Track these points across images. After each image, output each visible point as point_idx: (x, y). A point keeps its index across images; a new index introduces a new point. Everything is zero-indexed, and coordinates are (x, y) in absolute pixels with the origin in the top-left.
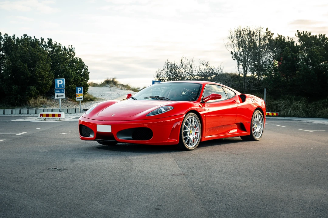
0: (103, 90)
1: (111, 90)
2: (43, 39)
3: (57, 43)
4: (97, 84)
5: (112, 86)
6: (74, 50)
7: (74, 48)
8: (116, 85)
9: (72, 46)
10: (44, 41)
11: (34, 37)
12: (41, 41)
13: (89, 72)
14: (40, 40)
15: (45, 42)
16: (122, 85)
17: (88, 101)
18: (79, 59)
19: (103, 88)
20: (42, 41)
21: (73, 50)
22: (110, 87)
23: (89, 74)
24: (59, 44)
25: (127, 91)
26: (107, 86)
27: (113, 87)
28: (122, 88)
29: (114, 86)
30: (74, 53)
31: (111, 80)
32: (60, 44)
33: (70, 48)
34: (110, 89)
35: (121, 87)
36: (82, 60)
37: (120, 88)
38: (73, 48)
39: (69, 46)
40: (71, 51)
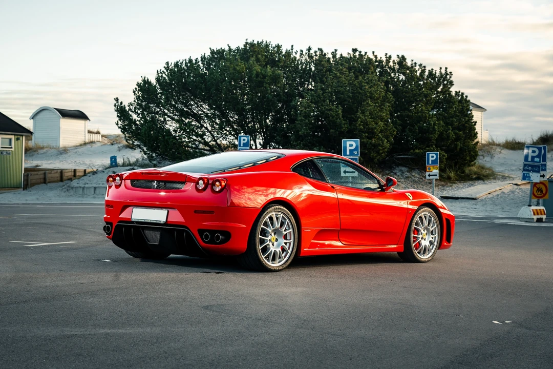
2: (390, 57)
3: (415, 63)
4: (523, 143)
6: (450, 77)
7: (451, 73)
9: (446, 68)
10: (391, 61)
11: (373, 52)
12: (387, 60)
13: (476, 122)
14: (384, 59)
15: (394, 61)
17: (472, 179)
18: (460, 94)
20: (388, 60)
21: (448, 77)
23: (475, 125)
24: (420, 65)
30: (451, 83)
32: (423, 65)
33: (443, 71)
36: (466, 97)
38: (448, 72)
39: (441, 68)
40: (445, 79)
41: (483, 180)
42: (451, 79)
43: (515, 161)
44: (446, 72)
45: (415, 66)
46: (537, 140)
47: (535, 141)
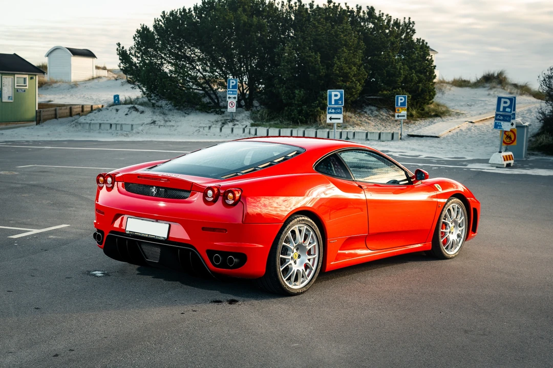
0: (476, 94)
1: (489, 95)
2: (360, 8)
3: (383, 14)
4: (469, 82)
5: (494, 87)
6: (413, 26)
7: (413, 22)
8: (502, 86)
9: (410, 18)
10: (362, 11)
11: (346, 4)
12: (357, 11)
13: (435, 66)
14: (355, 10)
15: (364, 11)
16: (515, 86)
17: (431, 116)
18: (421, 41)
19: (476, 89)
20: (359, 11)
21: (411, 26)
22: (489, 89)
23: (434, 68)
24: (387, 15)
25: (520, 96)
26: (484, 87)
27: (495, 89)
28: (512, 91)
29: (499, 86)
30: (414, 32)
31: (496, 75)
32: (389, 15)
33: (407, 21)
34: (487, 93)
35: (511, 90)
36: (427, 43)
37: (509, 90)
38: (411, 22)
39: (405, 18)
40: (408, 27)
41: (441, 117)
42: (414, 28)
43: (463, 97)
44: (409, 22)
45: (383, 16)
46: (480, 79)
47: (479, 79)
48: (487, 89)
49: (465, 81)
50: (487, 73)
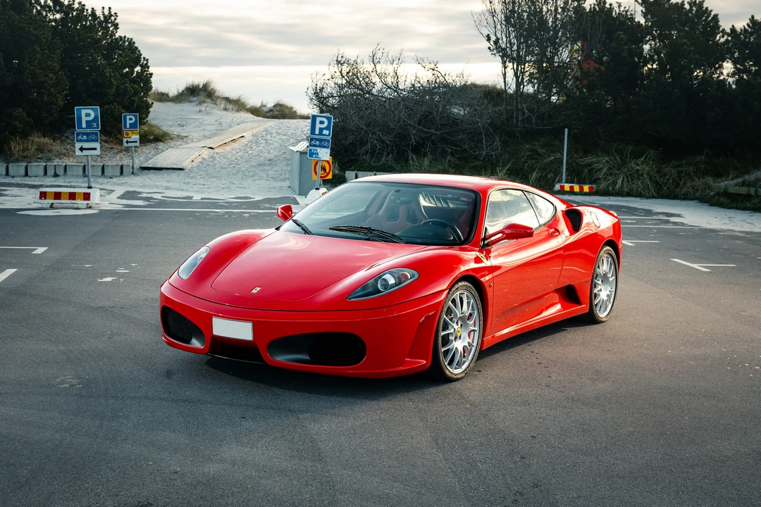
0: (183, 110)
1: (200, 111)
4: (167, 95)
5: (204, 102)
6: (115, 19)
7: (115, 13)
8: (212, 100)
9: (110, 8)
13: (152, 74)
16: (227, 100)
17: (150, 141)
18: (127, 39)
19: (181, 105)
21: (113, 18)
22: (197, 105)
23: (151, 77)
24: (80, 3)
25: (237, 113)
26: (191, 102)
27: (205, 105)
28: (227, 108)
29: (209, 100)
30: (116, 26)
31: (201, 87)
32: (83, 3)
33: (106, 13)
34: (198, 108)
35: (225, 106)
36: (134, 43)
37: (222, 106)
38: (113, 13)
39: (103, 8)
40: (109, 20)
41: (162, 141)
42: (116, 21)
43: (167, 115)
44: (110, 13)
45: (74, 4)
46: (183, 91)
47: (180, 92)
48: (193, 104)
49: (162, 94)
50: (191, 84)
